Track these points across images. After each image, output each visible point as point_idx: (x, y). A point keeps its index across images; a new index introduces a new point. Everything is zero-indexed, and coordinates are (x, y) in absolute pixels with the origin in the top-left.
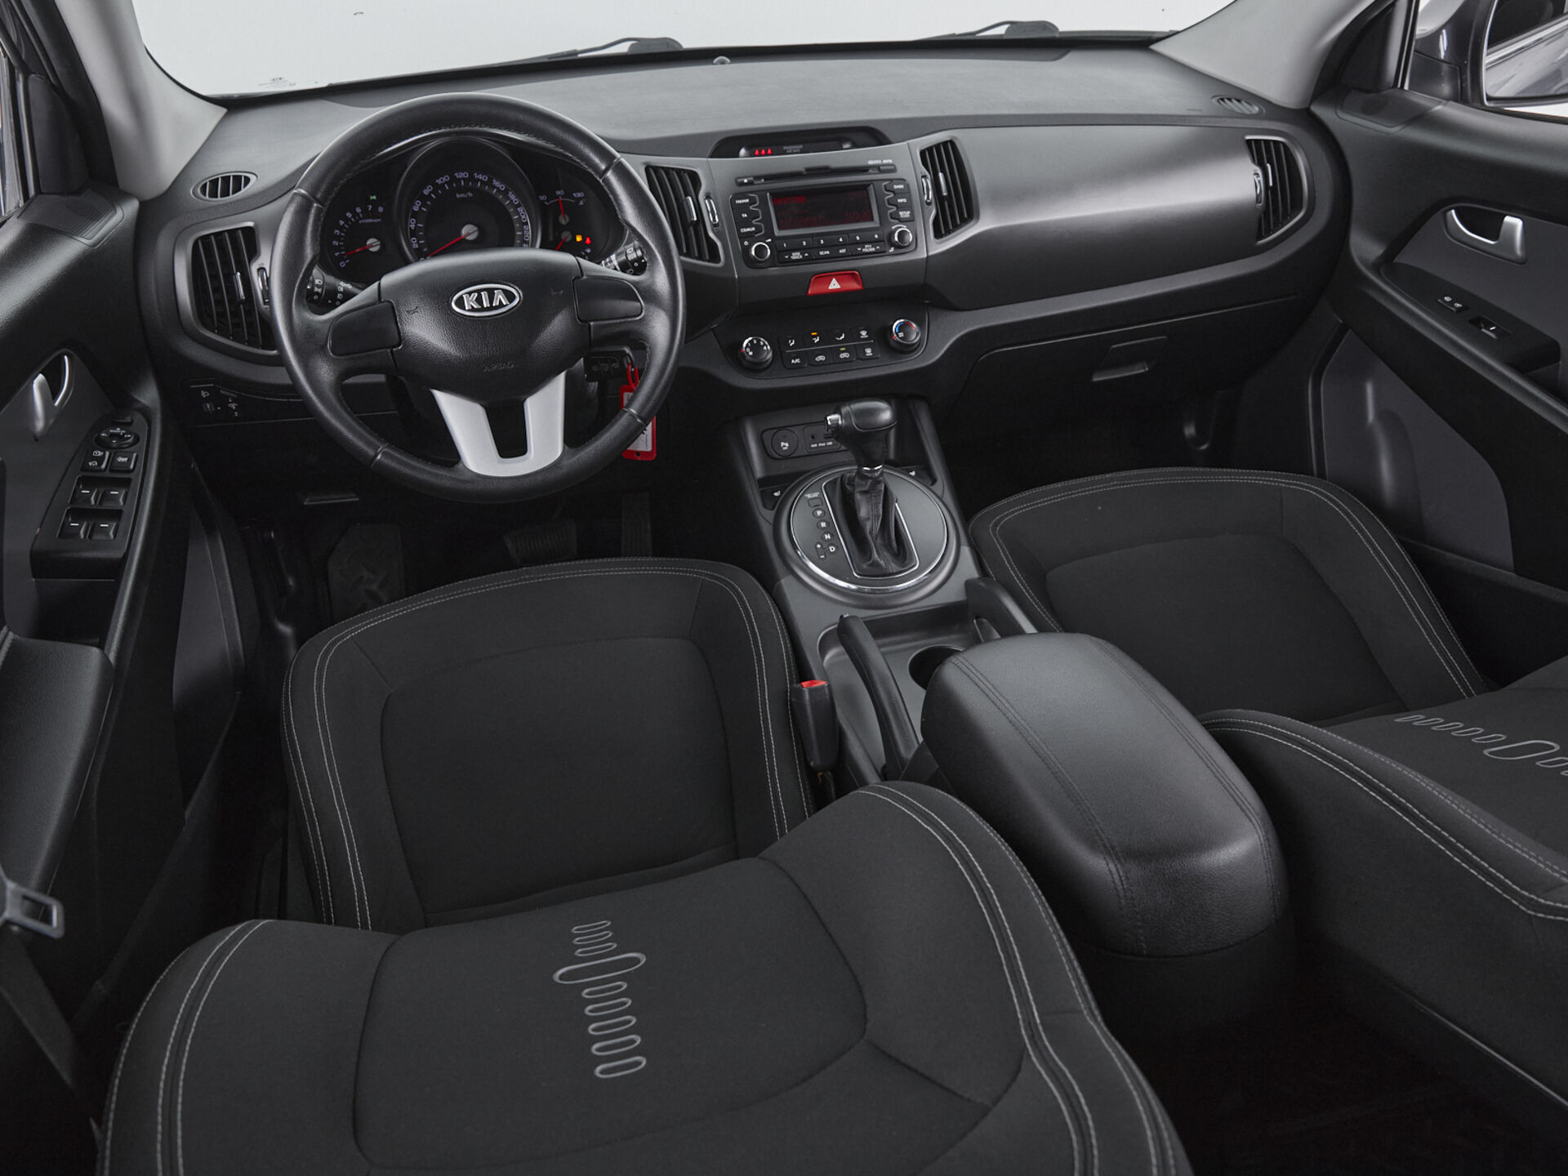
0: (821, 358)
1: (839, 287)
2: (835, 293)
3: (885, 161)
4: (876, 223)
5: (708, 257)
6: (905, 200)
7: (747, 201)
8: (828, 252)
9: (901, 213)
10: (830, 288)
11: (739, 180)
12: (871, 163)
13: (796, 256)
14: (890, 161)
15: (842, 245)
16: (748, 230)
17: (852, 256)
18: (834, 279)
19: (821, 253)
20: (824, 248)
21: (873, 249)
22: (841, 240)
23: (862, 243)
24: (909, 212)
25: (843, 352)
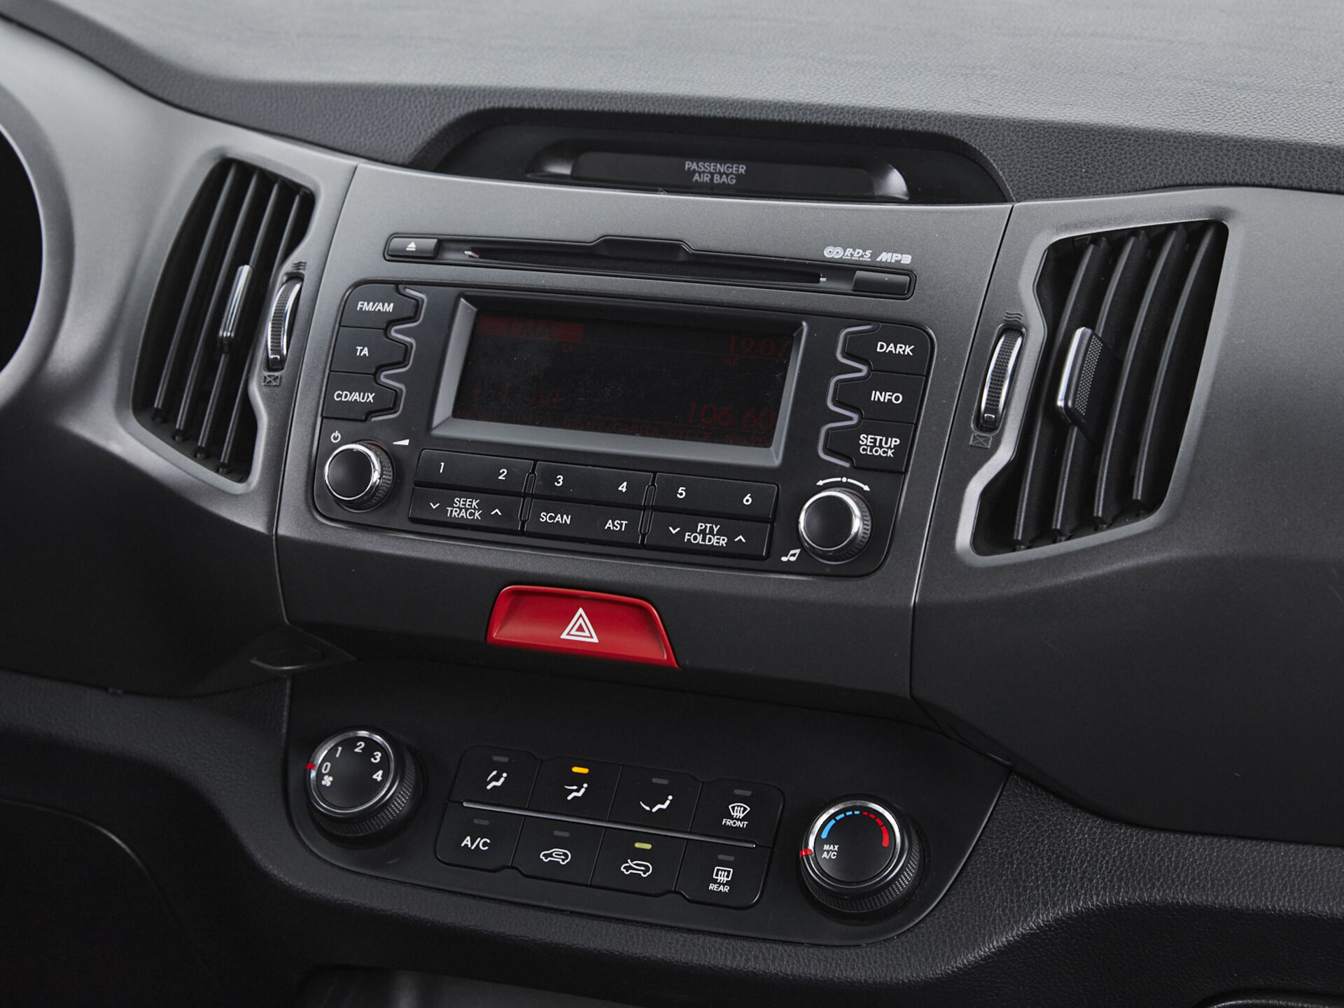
0: (559, 855)
1: (595, 640)
2: (577, 656)
3: (885, 257)
4: (772, 457)
5: (225, 457)
6: (897, 398)
7: (389, 308)
8: (567, 520)
9: (866, 440)
10: (564, 636)
11: (396, 243)
12: (833, 253)
13: (464, 508)
14: (906, 259)
15: (619, 506)
16: (356, 396)
17: (643, 546)
18: (581, 611)
19: (545, 517)
20: (557, 501)
21: (723, 541)
22: (623, 488)
23: (690, 514)
24: (895, 442)
25: (641, 855)
